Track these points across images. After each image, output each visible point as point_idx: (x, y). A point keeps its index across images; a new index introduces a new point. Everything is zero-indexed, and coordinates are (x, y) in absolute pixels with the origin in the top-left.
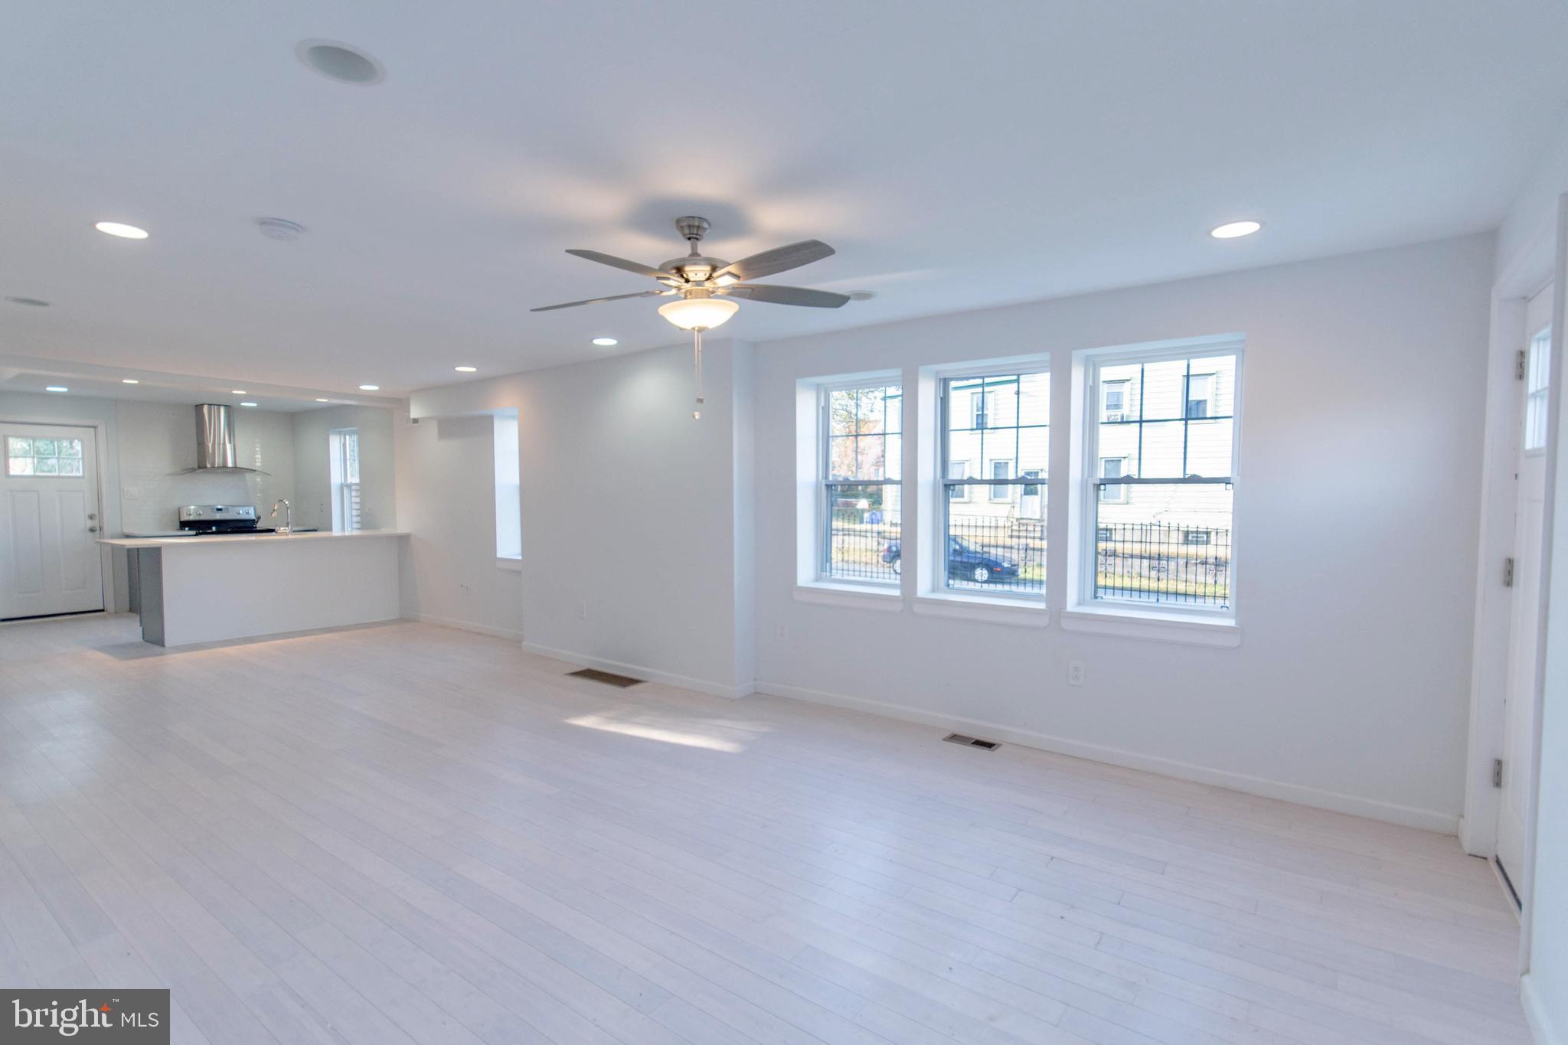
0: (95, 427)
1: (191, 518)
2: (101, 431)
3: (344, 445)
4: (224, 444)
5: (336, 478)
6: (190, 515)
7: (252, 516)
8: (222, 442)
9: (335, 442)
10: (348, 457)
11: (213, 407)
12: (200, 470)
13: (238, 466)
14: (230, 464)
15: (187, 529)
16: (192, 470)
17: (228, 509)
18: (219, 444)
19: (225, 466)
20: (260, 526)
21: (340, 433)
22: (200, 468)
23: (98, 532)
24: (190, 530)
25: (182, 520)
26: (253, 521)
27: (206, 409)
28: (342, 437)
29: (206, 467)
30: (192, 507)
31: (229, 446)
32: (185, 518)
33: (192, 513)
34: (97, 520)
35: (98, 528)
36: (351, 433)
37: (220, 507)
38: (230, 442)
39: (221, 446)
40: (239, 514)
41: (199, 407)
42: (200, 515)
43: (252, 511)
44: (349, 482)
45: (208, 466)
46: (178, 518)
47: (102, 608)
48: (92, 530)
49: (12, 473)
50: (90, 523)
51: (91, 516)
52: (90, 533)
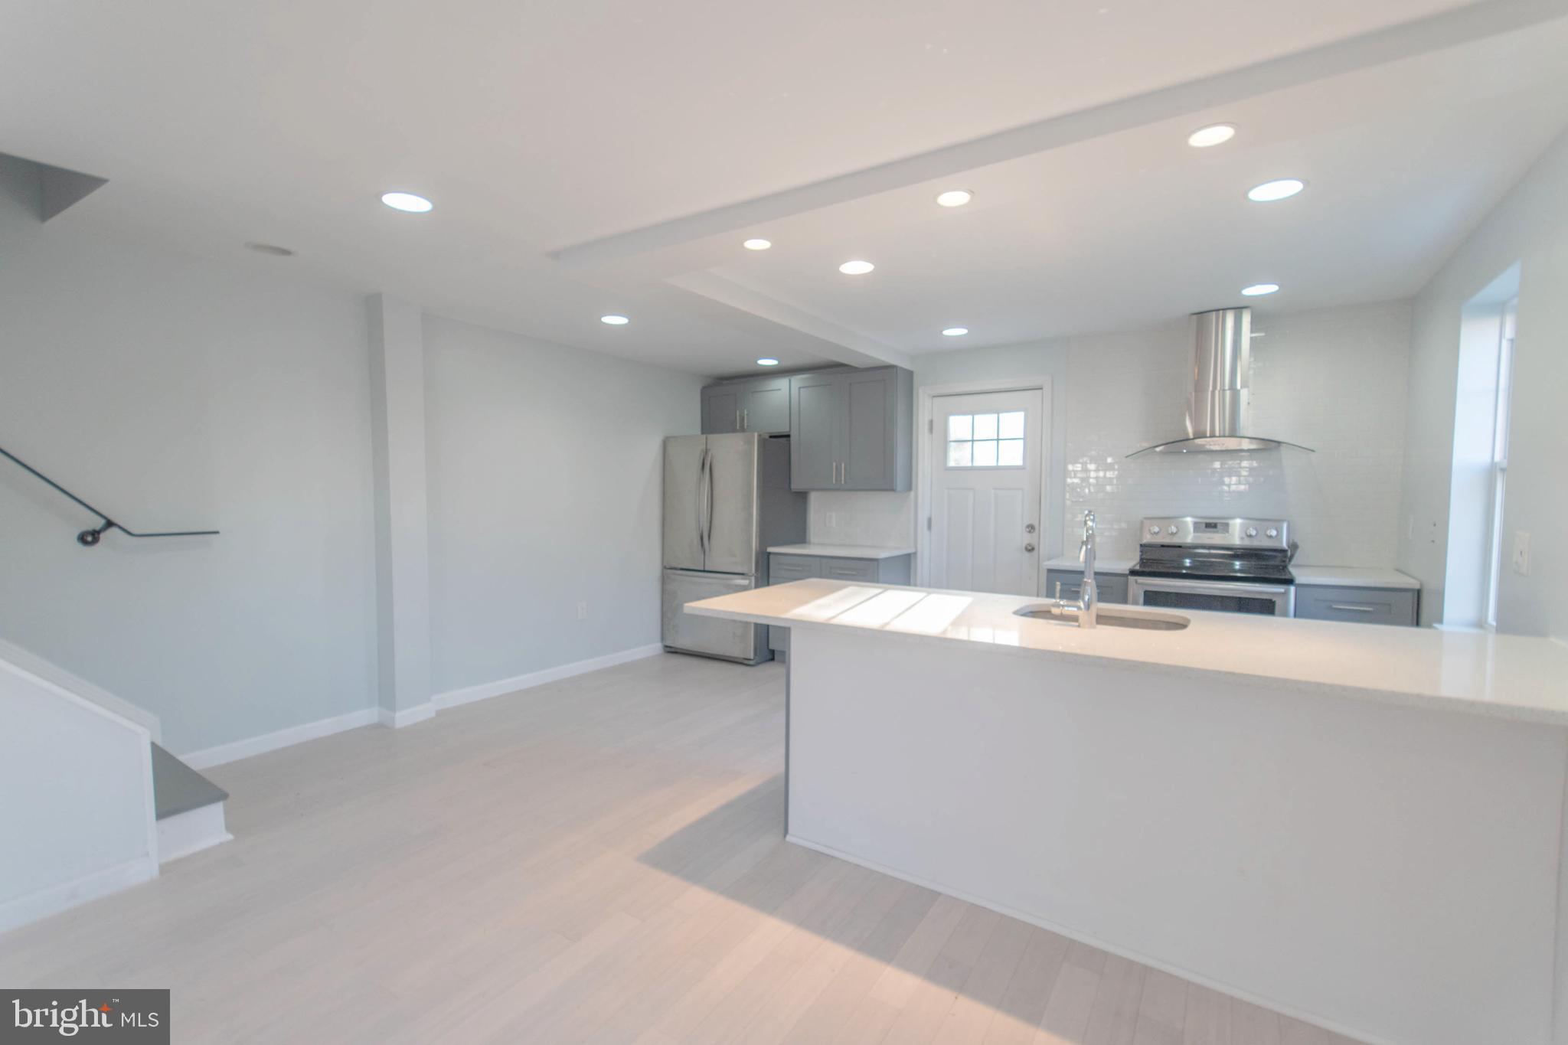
0: (1041, 389)
2: (1048, 391)
23: (1035, 552)
25: (1143, 542)
32: (1146, 538)
33: (1158, 529)
34: (1035, 535)
35: (1035, 547)
48: (1030, 549)
49: (952, 463)
50: (1027, 538)
51: (1031, 528)
52: (1027, 554)
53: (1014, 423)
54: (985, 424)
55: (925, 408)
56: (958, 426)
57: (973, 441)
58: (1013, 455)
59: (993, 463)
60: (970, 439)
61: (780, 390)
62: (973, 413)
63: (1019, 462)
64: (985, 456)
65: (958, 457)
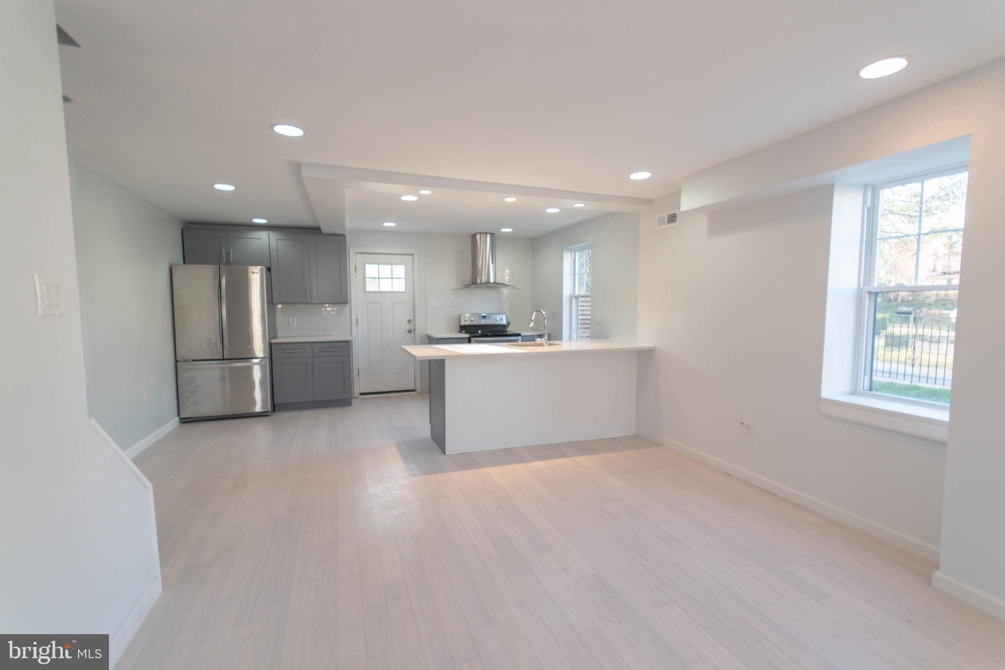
0: (412, 255)
1: (467, 323)
2: (416, 256)
3: (574, 260)
4: (489, 264)
5: (567, 291)
6: (466, 321)
7: (504, 322)
8: (487, 263)
9: (567, 259)
10: (577, 271)
11: (482, 234)
12: (473, 286)
13: (498, 281)
14: (492, 281)
15: (464, 332)
16: (468, 286)
17: (489, 316)
18: (486, 264)
19: (489, 282)
20: (510, 330)
21: (571, 250)
22: (473, 284)
23: (413, 333)
24: (466, 333)
25: (461, 325)
26: (504, 326)
27: (478, 237)
28: (573, 253)
29: (477, 283)
30: (467, 315)
31: (491, 265)
32: (463, 323)
33: (467, 319)
34: (412, 324)
35: (413, 330)
36: (581, 249)
37: (484, 315)
38: (493, 263)
39: (487, 266)
40: (496, 320)
41: (474, 236)
42: (472, 321)
43: (504, 317)
44: (577, 293)
45: (479, 282)
46: (458, 323)
47: (414, 389)
48: (409, 331)
49: (367, 289)
50: (408, 327)
51: (409, 321)
52: (408, 333)
53: (400, 270)
54: (385, 270)
55: (354, 259)
56: (371, 270)
57: (379, 278)
58: (400, 286)
59: (391, 290)
60: (378, 277)
61: (261, 239)
62: (379, 264)
63: (403, 290)
64: (385, 286)
65: (371, 287)
